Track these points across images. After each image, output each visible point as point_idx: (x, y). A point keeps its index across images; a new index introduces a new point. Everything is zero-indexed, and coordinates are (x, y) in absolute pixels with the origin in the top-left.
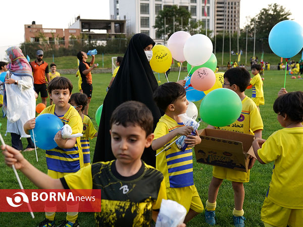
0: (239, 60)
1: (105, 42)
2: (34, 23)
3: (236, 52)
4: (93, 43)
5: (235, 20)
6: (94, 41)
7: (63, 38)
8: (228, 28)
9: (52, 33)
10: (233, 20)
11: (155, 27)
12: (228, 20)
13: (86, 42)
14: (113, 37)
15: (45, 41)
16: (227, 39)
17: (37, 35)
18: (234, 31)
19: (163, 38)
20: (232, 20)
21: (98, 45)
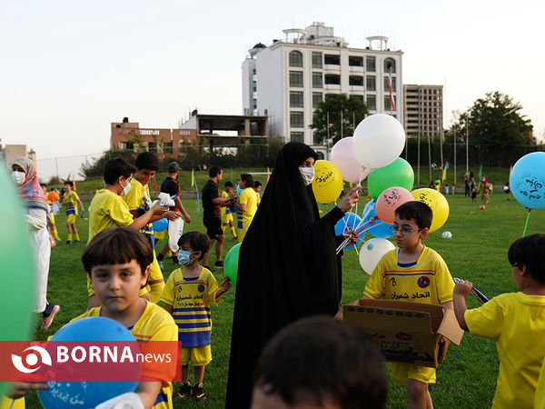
0: (444, 178)
1: (235, 150)
2: (126, 120)
3: (439, 164)
4: (216, 152)
5: (435, 116)
6: (218, 149)
7: (171, 144)
8: (425, 128)
9: (154, 136)
10: (433, 116)
11: (312, 127)
12: (425, 115)
13: (206, 149)
14: (247, 142)
15: (142, 147)
16: (424, 145)
17: (131, 138)
18: (435, 134)
19: (324, 144)
20: (430, 116)
21: (224, 153)
